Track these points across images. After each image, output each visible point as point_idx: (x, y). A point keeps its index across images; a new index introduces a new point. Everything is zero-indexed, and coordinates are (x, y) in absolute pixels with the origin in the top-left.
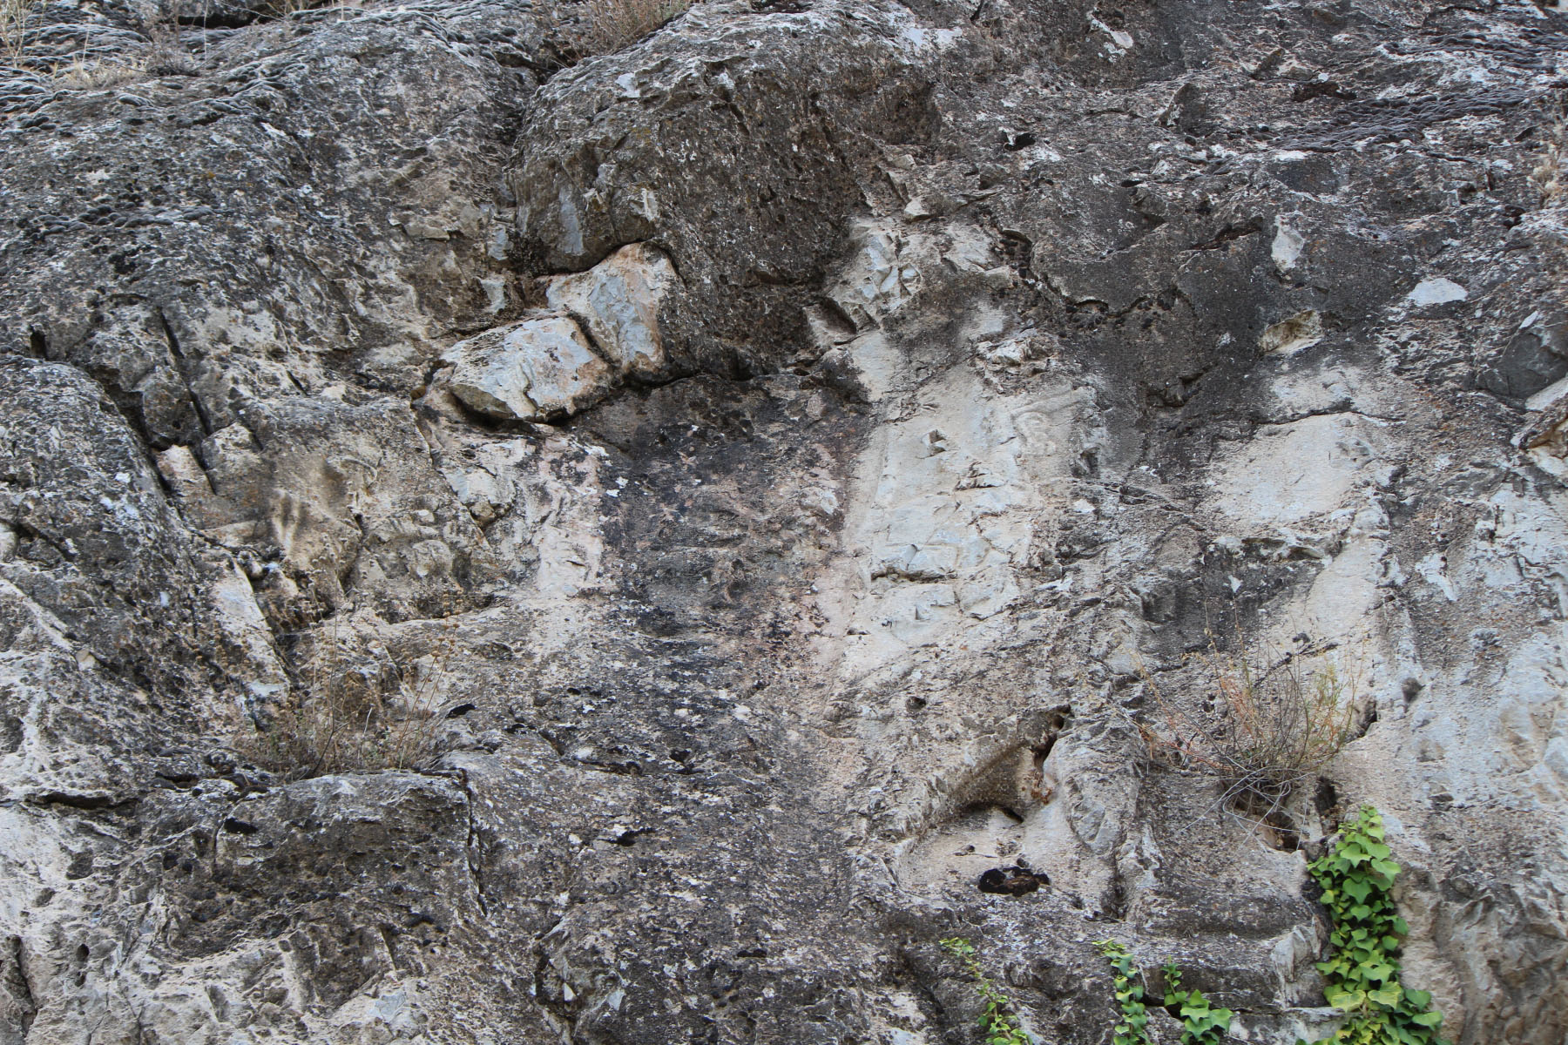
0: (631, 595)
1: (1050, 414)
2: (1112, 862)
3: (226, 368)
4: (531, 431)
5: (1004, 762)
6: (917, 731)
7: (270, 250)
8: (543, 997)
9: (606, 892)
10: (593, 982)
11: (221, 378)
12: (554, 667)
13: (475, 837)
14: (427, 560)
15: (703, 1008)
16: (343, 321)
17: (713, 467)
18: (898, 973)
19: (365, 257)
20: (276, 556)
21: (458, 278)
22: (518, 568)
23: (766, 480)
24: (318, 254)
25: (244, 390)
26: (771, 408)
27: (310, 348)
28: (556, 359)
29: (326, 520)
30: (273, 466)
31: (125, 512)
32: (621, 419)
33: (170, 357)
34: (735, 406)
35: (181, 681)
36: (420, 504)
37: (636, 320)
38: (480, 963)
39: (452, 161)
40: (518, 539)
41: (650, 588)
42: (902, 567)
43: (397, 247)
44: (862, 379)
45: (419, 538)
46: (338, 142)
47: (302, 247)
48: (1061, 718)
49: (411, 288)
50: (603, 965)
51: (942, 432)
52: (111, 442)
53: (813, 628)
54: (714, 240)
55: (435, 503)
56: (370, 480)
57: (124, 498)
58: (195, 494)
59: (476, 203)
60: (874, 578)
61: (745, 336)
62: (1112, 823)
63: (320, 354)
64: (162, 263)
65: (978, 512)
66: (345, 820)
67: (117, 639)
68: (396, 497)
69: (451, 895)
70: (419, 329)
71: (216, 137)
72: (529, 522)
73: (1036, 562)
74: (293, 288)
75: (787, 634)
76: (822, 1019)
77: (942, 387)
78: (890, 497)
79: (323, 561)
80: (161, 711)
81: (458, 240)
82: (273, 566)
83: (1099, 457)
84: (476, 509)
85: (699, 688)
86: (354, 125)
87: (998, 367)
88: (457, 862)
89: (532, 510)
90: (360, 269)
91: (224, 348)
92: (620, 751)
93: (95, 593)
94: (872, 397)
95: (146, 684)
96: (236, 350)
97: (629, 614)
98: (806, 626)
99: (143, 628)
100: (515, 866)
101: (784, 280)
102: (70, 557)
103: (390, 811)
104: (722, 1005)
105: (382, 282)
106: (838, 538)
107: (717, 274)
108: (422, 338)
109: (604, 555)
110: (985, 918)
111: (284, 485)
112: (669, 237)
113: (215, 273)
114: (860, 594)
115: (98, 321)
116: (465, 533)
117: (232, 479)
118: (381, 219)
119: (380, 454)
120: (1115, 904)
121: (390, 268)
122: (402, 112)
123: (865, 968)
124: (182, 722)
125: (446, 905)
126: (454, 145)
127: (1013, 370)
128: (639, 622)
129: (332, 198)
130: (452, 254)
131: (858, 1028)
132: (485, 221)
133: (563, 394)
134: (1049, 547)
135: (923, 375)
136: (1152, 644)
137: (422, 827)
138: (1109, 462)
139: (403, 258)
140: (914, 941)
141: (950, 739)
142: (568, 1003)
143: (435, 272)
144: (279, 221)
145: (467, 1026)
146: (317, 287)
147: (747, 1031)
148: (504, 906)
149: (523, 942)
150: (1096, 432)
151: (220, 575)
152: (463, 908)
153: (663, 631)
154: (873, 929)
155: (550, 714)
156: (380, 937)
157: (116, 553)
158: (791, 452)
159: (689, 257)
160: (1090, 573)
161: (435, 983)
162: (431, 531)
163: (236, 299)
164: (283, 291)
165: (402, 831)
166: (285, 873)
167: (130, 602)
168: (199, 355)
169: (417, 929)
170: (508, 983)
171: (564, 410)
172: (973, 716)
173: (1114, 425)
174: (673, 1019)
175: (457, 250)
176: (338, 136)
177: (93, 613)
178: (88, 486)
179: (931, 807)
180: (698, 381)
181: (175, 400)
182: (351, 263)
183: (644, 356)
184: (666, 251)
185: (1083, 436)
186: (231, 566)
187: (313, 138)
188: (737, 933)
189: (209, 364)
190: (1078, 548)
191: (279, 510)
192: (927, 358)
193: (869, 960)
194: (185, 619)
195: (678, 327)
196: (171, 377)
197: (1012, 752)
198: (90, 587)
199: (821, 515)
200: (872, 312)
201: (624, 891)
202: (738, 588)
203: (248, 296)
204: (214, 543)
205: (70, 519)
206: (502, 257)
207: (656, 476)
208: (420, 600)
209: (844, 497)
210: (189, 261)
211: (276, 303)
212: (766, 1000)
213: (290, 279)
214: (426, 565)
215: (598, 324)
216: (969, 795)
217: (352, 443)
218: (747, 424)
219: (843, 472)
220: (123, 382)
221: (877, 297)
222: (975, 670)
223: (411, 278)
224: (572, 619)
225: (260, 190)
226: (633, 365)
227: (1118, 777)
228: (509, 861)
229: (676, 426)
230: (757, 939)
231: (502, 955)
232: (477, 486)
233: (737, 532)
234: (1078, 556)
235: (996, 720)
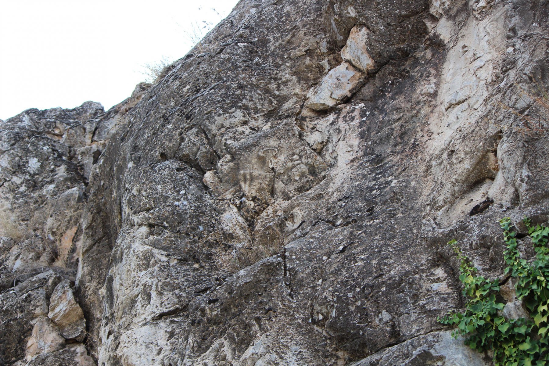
0: (369, 154)
1: (496, 21)
2: (514, 185)
3: (222, 137)
4: (337, 109)
5: (482, 160)
6: (449, 164)
7: (241, 87)
8: (314, 322)
9: (333, 274)
10: (327, 309)
11: (221, 141)
12: (335, 194)
13: (288, 272)
14: (298, 173)
15: (363, 304)
16: (270, 100)
17: (397, 94)
18: (438, 261)
19: (277, 73)
20: (244, 195)
21: (312, 66)
22: (332, 161)
23: (413, 90)
24: (258, 80)
25: (229, 142)
26: (416, 62)
27: (259, 115)
28: (340, 80)
29: (260, 175)
30: (238, 164)
31: (183, 204)
32: (368, 90)
33: (206, 141)
34: (403, 67)
35: (211, 254)
36: (294, 154)
37: (362, 53)
38: (290, 318)
39: (305, 26)
40: (330, 151)
41: (375, 149)
42: (453, 102)
43: (288, 65)
44: (441, 37)
45: (294, 166)
46: (267, 37)
47: (252, 81)
48: (499, 136)
49: (294, 77)
50: (328, 302)
51: (466, 44)
52: (180, 182)
53: (428, 138)
54: (381, 12)
55: (298, 151)
56: (274, 154)
57: (182, 199)
58: (214, 186)
59: (314, 36)
60: (446, 110)
61: (404, 41)
62: (513, 169)
63: (264, 115)
64: (199, 110)
65: (475, 69)
66: (240, 285)
67: (184, 249)
68: (285, 155)
69: (278, 297)
70: (298, 91)
71: (222, 56)
72: (334, 143)
73: (494, 79)
74: (251, 97)
75: (418, 145)
76: (403, 292)
77: (466, 27)
78: (450, 77)
79: (260, 190)
80: (204, 267)
81: (309, 52)
82: (243, 199)
83: (516, 28)
84: (314, 147)
85: (382, 180)
86: (273, 28)
87: (479, 11)
88: (280, 284)
89: (335, 139)
90: (275, 79)
91: (223, 129)
92: (350, 217)
93: (175, 237)
94: (446, 42)
95: (197, 261)
96: (228, 128)
97: (367, 162)
98: (426, 138)
99: (195, 242)
100: (303, 277)
101: (415, 13)
102: (166, 228)
103: (255, 275)
104: (369, 300)
105: (284, 79)
106: (436, 101)
107: (385, 24)
108: (299, 93)
109: (359, 144)
110: (467, 227)
111: (243, 169)
112: (363, 19)
113: (218, 105)
114: (442, 119)
115: (182, 140)
116: (310, 158)
117: (226, 175)
118: (282, 58)
119: (279, 142)
120: (516, 200)
121: (286, 74)
122: (289, 16)
123: (422, 265)
124: (212, 268)
125: (276, 302)
126: (305, 19)
127: (484, 10)
128: (370, 163)
129: (265, 59)
130: (308, 58)
131: (418, 290)
132: (318, 41)
133: (345, 91)
134: (498, 71)
135: (460, 26)
136: (533, 91)
137: (267, 276)
138: (521, 28)
139: (291, 68)
140: (442, 246)
141: (460, 161)
142: (321, 320)
143: (302, 68)
144: (244, 75)
145: (285, 343)
146: (259, 92)
147: (378, 307)
148: (299, 293)
149: (306, 304)
150: (513, 19)
151: (225, 210)
152: (282, 300)
153: (378, 163)
154: (426, 249)
155: (332, 212)
156: (255, 322)
157: (180, 220)
158: (421, 77)
159: (372, 23)
160: (512, 73)
161: (272, 333)
162: (298, 162)
163: (226, 111)
164: (247, 100)
165: (260, 281)
166: (228, 311)
167: (187, 234)
168: (214, 136)
169: (268, 314)
170: (300, 321)
171: (347, 96)
172: (467, 149)
173: (521, 13)
174: (352, 313)
175: (311, 56)
176: (267, 35)
177: (175, 244)
178: (170, 201)
179: (454, 191)
180: (389, 65)
181: (209, 155)
182: (271, 78)
183: (369, 64)
184: (364, 25)
185: (508, 23)
186: (229, 206)
187: (258, 40)
188: (375, 271)
189: (218, 138)
190: (509, 67)
191: (242, 179)
192: (460, 19)
193: (423, 261)
194: (211, 232)
195: (374, 49)
196: (206, 148)
197: (484, 156)
198: (173, 235)
199: (429, 95)
200: (440, 11)
201: (338, 271)
202: (402, 136)
203: (230, 108)
204: (223, 200)
205: (164, 215)
206: (326, 51)
207: (379, 106)
208: (298, 188)
209: (438, 85)
210: (209, 105)
211: (244, 105)
212: (383, 293)
213: (249, 94)
214: (298, 175)
215: (354, 60)
216: (471, 180)
217: (268, 144)
218: (408, 72)
219: (438, 75)
220: (192, 157)
221: (440, 5)
222: (470, 131)
223: (294, 73)
224: (346, 173)
225: (236, 67)
226: (367, 70)
227: (515, 150)
228: (300, 276)
229: (384, 84)
230: (381, 270)
231: (298, 312)
232: (314, 138)
233: (402, 114)
234: (510, 69)
235: (476, 148)
